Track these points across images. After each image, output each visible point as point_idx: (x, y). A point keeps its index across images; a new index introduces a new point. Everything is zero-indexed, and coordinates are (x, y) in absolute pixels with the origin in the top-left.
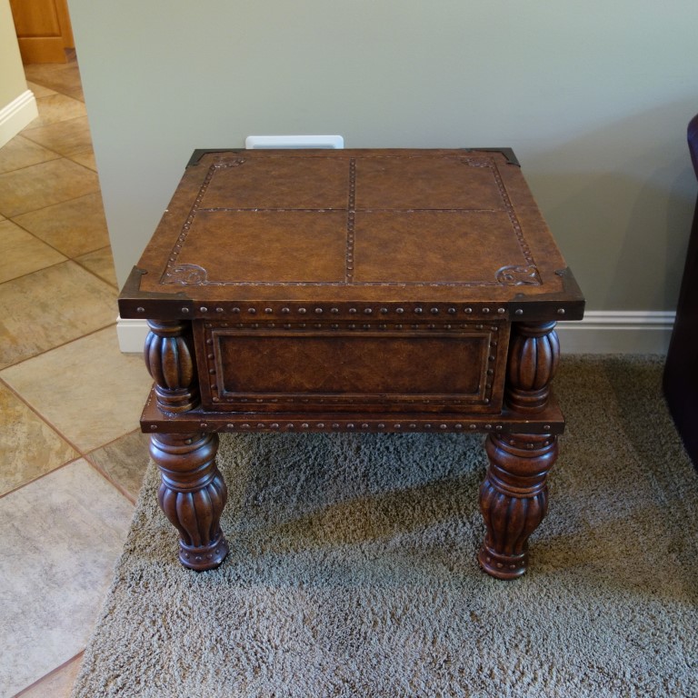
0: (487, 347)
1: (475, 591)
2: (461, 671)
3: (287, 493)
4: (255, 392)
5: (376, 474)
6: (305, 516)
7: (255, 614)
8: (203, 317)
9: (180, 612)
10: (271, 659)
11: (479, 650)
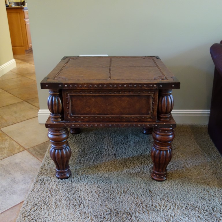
0: (151, 98)
1: (150, 184)
2: (146, 206)
3: (90, 159)
4: (81, 115)
5: (118, 154)
6: (96, 165)
7: (79, 190)
8: (66, 88)
9: (55, 190)
10: (84, 203)
11: (152, 200)
